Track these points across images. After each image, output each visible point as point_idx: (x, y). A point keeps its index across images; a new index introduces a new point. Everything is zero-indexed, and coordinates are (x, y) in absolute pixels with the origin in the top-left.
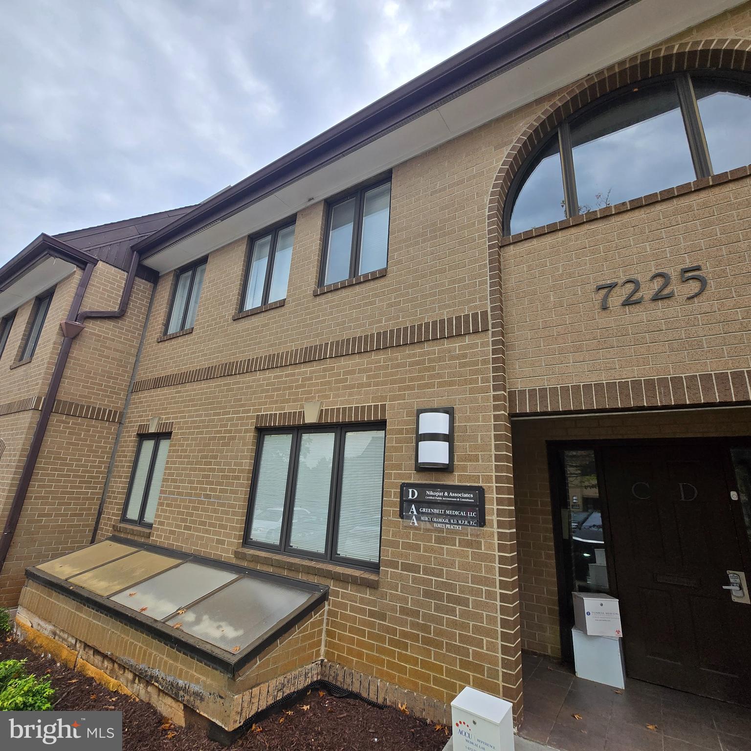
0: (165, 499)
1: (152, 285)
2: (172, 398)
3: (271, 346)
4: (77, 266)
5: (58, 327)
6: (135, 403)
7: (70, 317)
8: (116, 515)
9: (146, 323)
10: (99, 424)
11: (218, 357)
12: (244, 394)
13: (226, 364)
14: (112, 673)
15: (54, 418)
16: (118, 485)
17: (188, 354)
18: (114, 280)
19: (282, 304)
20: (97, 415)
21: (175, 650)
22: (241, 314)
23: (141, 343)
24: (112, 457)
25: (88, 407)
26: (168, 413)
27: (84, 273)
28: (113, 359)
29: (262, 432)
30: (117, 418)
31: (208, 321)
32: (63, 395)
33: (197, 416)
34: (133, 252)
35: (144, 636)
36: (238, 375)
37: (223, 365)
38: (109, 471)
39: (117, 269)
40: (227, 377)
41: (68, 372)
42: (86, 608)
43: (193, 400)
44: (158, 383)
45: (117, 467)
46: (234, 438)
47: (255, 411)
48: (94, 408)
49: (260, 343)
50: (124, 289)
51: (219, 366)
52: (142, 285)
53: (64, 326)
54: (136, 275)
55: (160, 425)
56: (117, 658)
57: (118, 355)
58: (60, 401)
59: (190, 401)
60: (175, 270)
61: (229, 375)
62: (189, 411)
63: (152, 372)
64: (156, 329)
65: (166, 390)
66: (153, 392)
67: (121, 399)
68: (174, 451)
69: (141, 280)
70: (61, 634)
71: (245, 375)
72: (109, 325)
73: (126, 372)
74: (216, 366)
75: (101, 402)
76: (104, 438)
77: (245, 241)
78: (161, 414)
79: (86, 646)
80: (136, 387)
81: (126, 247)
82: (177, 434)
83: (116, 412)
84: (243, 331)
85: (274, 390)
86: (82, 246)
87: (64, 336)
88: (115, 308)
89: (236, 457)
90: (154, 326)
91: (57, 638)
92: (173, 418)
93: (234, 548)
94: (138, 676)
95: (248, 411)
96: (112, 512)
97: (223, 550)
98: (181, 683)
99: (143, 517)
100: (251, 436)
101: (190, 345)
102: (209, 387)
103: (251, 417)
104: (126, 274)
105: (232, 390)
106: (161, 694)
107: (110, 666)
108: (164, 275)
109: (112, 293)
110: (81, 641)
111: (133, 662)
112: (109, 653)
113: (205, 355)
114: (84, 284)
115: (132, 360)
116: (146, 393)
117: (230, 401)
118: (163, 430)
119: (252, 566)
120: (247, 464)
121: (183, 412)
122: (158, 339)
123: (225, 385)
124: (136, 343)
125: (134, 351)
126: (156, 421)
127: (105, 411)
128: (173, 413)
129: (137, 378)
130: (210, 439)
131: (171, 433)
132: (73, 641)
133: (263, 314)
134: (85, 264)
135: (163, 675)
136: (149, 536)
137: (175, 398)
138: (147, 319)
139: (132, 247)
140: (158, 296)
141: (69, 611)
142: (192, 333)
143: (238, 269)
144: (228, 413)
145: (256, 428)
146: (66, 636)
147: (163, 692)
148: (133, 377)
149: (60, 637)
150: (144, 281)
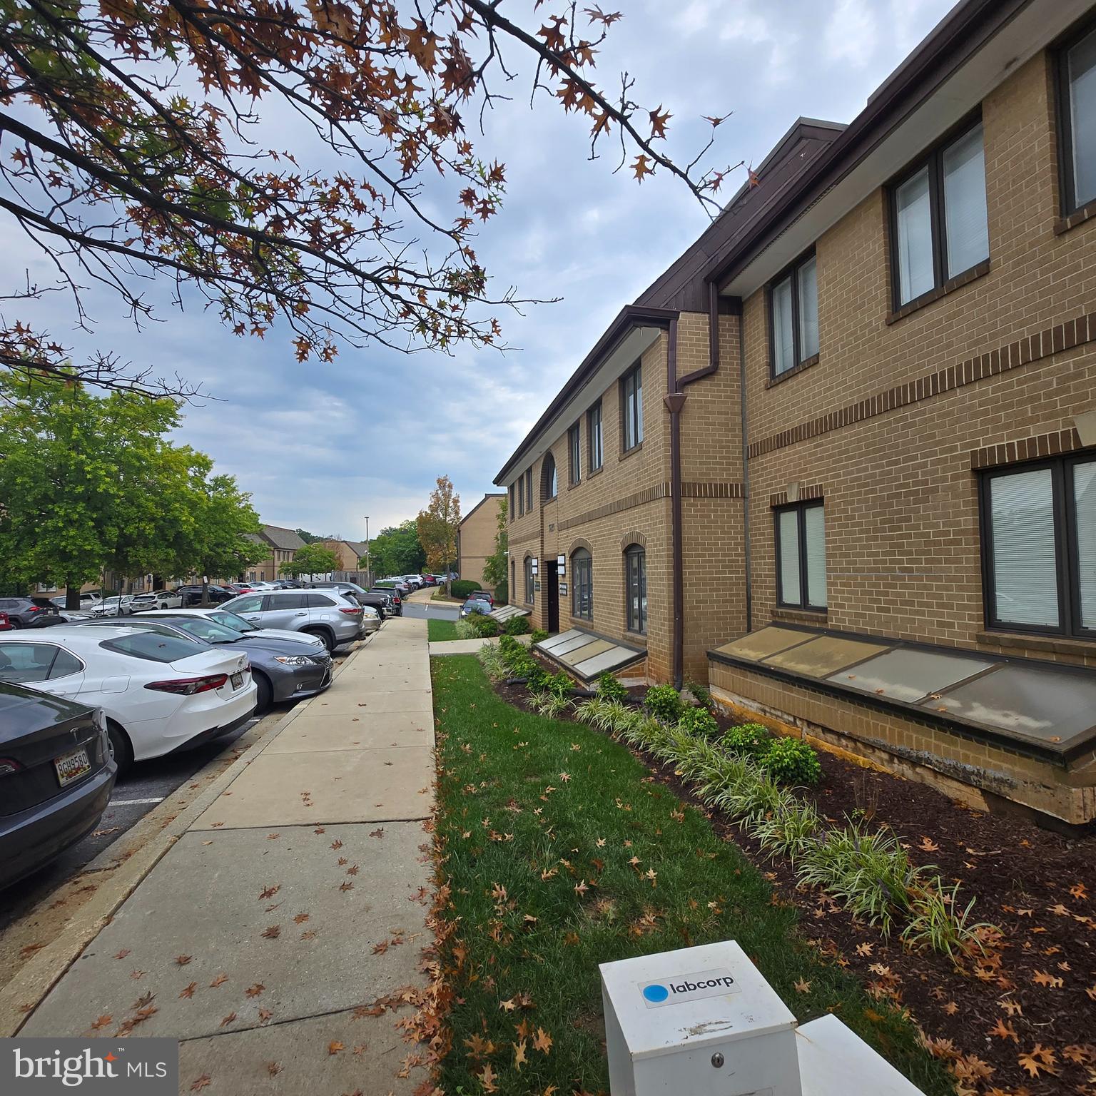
0: (837, 577)
1: (737, 317)
2: (811, 455)
3: (976, 343)
4: (661, 328)
5: (662, 404)
6: (757, 471)
7: (669, 390)
8: (771, 600)
9: (742, 370)
10: (724, 502)
11: (873, 385)
12: (938, 426)
13: (892, 392)
14: (855, 750)
15: (685, 502)
16: (763, 567)
17: (820, 393)
18: (697, 329)
19: (982, 270)
20: (720, 492)
21: (948, 734)
22: (898, 312)
23: (743, 396)
24: (746, 537)
25: (710, 485)
26: (811, 475)
27: (669, 333)
28: (720, 424)
29: (984, 474)
30: (740, 492)
31: (842, 339)
32: (686, 478)
33: (859, 471)
34: (708, 284)
35: (893, 717)
36: (919, 403)
37: (885, 394)
38: (747, 553)
39: (697, 314)
40: (898, 409)
41: (683, 451)
42: (797, 687)
43: (846, 451)
44: (782, 441)
45: (755, 547)
46: (935, 490)
47: (964, 447)
48: (716, 485)
49: (949, 345)
50: (710, 336)
51: (879, 396)
52: (727, 321)
53: (668, 402)
54: (720, 313)
55: (801, 491)
56: (859, 737)
57: (722, 418)
58: (684, 484)
59: (840, 453)
60: (764, 285)
61: (901, 406)
62: (844, 467)
63: (770, 428)
64: (759, 373)
65: (798, 447)
66: (778, 453)
67: (738, 470)
68: (833, 520)
69: (723, 316)
70: (772, 711)
71: (933, 399)
72: (705, 385)
73: (735, 436)
74: (873, 399)
75: (721, 477)
76: (733, 516)
77: (879, 198)
78: (800, 477)
79: (810, 724)
80: (752, 452)
81: (699, 282)
82: (833, 498)
83: (737, 485)
84: (911, 336)
85: (997, 409)
86: (658, 303)
87: (670, 412)
88: (706, 362)
89: (946, 515)
90: (755, 370)
91: (767, 714)
92: (820, 480)
93: (975, 632)
94: (896, 756)
95: (954, 449)
96: (763, 598)
97: (953, 634)
98: (969, 767)
99: (808, 600)
100: (966, 484)
101: (819, 380)
102: (870, 430)
103: (963, 457)
104: (707, 315)
105: (912, 425)
106: (939, 777)
107: (851, 744)
108: (749, 299)
109: (700, 346)
110: (801, 719)
111: (883, 742)
112: (846, 732)
113: (850, 387)
114: (672, 347)
115: (738, 419)
116: (769, 456)
117: (913, 441)
118: (808, 496)
119: (1013, 653)
120: (969, 521)
121: (834, 469)
122: (766, 385)
123: (896, 421)
124: (737, 398)
125: (737, 409)
126: (795, 488)
127: (726, 485)
128: (817, 473)
129: (750, 442)
130: (889, 497)
131: (822, 499)
132: (791, 719)
133: (945, 301)
134: (668, 322)
135: (936, 757)
136: (825, 621)
137: (815, 453)
138: (742, 364)
139: (705, 279)
140: (748, 330)
141: (775, 691)
142: (818, 362)
143: (877, 245)
144: (915, 457)
145: (973, 470)
146: (779, 714)
147: (942, 774)
148: (744, 441)
149: (770, 713)
150: (727, 316)
